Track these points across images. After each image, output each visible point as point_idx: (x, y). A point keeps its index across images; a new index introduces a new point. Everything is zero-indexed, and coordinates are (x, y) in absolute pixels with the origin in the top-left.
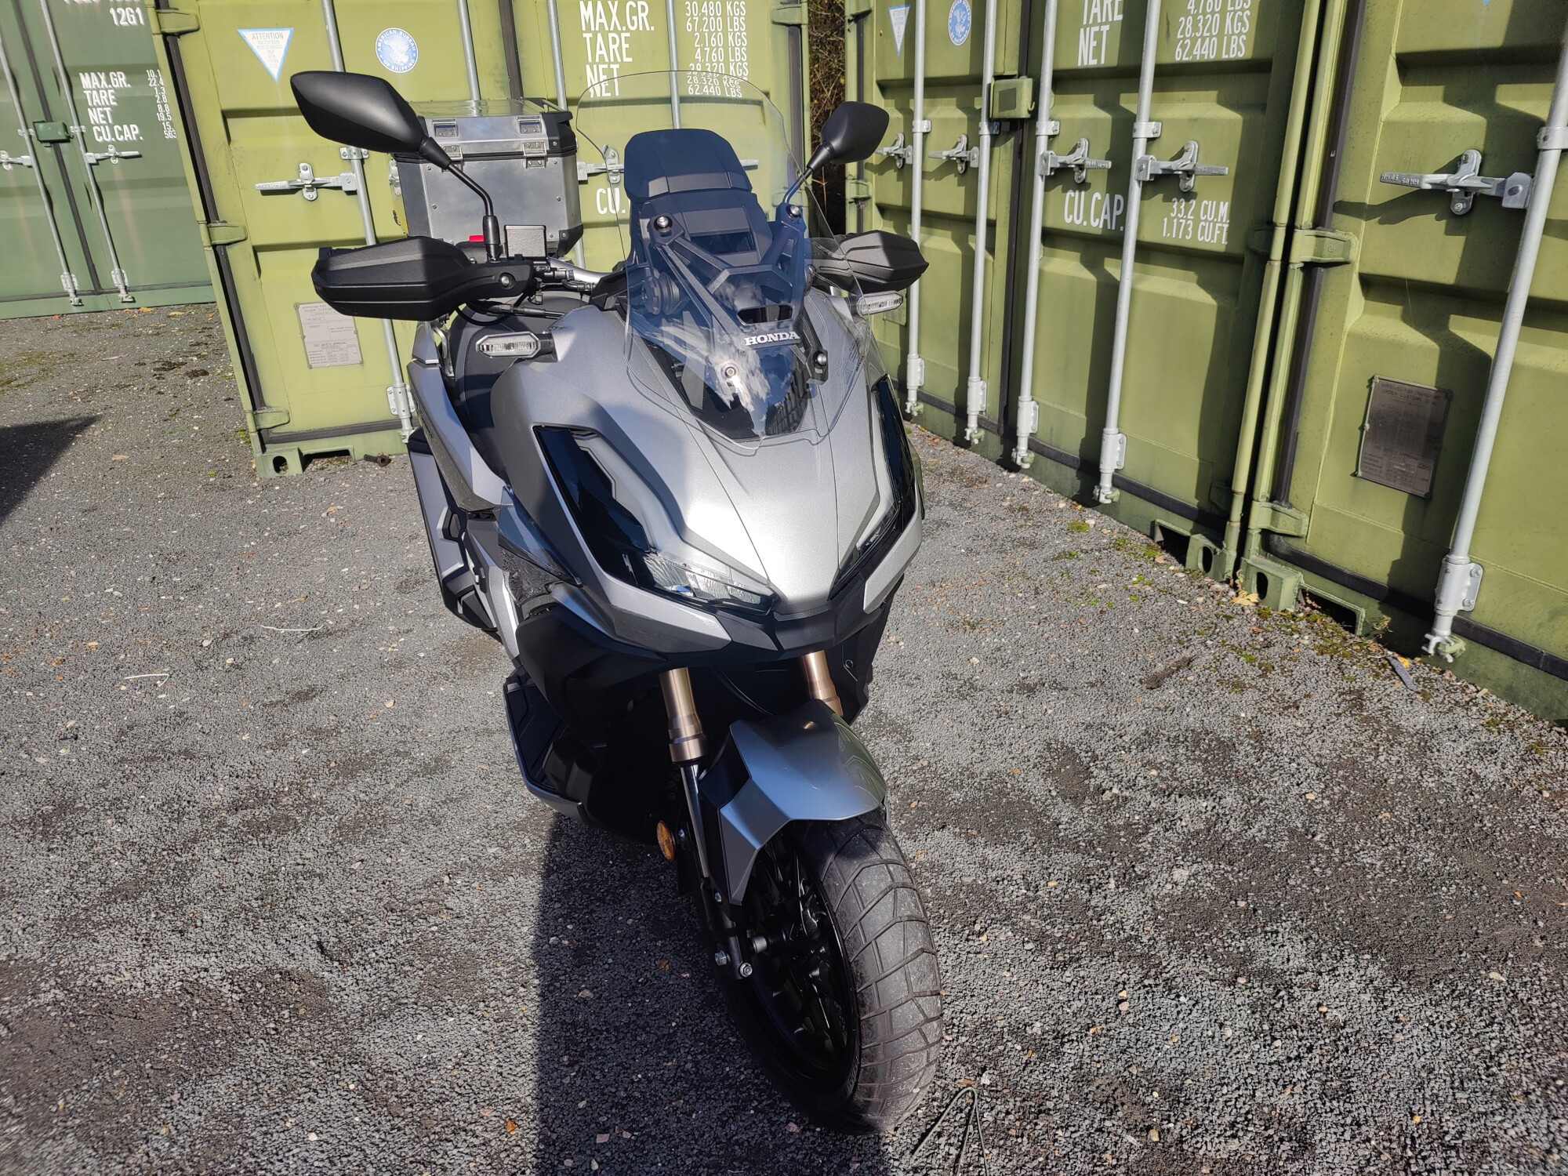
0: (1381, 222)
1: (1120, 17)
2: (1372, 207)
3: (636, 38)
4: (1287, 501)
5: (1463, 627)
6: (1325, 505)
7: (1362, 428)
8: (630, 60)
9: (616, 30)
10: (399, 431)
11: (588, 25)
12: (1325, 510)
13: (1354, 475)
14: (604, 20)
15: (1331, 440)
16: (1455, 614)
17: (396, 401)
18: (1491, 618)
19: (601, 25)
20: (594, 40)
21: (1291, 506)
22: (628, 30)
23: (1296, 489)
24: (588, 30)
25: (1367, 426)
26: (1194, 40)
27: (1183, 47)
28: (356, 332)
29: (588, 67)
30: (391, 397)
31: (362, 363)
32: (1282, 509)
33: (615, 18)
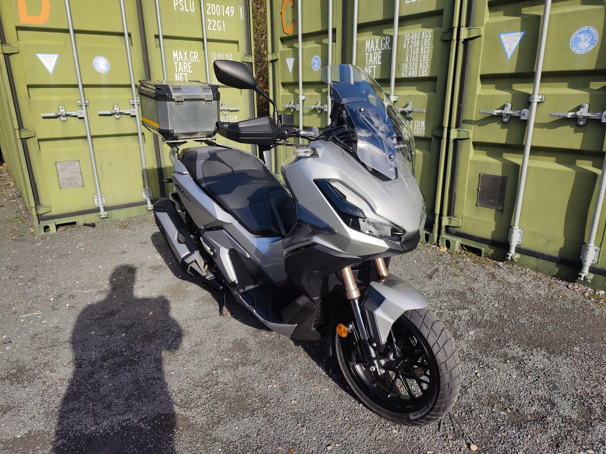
0: (479, 126)
1: (380, 63)
2: (475, 121)
3: (193, 64)
4: (453, 216)
5: (519, 250)
6: (467, 216)
7: (478, 190)
8: (191, 72)
9: (186, 61)
10: (99, 213)
11: (176, 59)
12: (467, 217)
13: (477, 205)
14: (182, 57)
15: (467, 194)
16: (516, 246)
17: (98, 201)
18: (528, 246)
19: (181, 59)
20: (178, 65)
21: (455, 217)
22: (190, 61)
23: (457, 211)
24: (176, 61)
25: (480, 189)
26: (408, 71)
27: (405, 73)
28: (81, 174)
29: (176, 74)
30: (96, 199)
31: (83, 186)
32: (452, 218)
33: (186, 57)
